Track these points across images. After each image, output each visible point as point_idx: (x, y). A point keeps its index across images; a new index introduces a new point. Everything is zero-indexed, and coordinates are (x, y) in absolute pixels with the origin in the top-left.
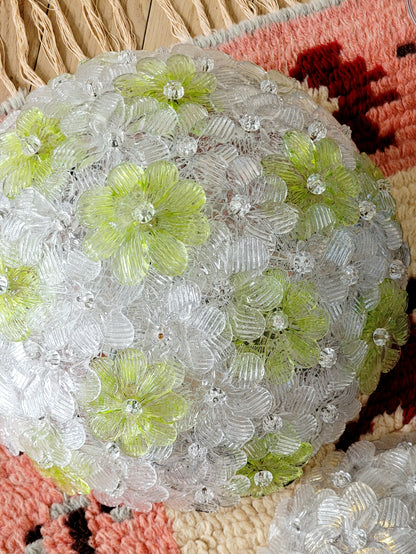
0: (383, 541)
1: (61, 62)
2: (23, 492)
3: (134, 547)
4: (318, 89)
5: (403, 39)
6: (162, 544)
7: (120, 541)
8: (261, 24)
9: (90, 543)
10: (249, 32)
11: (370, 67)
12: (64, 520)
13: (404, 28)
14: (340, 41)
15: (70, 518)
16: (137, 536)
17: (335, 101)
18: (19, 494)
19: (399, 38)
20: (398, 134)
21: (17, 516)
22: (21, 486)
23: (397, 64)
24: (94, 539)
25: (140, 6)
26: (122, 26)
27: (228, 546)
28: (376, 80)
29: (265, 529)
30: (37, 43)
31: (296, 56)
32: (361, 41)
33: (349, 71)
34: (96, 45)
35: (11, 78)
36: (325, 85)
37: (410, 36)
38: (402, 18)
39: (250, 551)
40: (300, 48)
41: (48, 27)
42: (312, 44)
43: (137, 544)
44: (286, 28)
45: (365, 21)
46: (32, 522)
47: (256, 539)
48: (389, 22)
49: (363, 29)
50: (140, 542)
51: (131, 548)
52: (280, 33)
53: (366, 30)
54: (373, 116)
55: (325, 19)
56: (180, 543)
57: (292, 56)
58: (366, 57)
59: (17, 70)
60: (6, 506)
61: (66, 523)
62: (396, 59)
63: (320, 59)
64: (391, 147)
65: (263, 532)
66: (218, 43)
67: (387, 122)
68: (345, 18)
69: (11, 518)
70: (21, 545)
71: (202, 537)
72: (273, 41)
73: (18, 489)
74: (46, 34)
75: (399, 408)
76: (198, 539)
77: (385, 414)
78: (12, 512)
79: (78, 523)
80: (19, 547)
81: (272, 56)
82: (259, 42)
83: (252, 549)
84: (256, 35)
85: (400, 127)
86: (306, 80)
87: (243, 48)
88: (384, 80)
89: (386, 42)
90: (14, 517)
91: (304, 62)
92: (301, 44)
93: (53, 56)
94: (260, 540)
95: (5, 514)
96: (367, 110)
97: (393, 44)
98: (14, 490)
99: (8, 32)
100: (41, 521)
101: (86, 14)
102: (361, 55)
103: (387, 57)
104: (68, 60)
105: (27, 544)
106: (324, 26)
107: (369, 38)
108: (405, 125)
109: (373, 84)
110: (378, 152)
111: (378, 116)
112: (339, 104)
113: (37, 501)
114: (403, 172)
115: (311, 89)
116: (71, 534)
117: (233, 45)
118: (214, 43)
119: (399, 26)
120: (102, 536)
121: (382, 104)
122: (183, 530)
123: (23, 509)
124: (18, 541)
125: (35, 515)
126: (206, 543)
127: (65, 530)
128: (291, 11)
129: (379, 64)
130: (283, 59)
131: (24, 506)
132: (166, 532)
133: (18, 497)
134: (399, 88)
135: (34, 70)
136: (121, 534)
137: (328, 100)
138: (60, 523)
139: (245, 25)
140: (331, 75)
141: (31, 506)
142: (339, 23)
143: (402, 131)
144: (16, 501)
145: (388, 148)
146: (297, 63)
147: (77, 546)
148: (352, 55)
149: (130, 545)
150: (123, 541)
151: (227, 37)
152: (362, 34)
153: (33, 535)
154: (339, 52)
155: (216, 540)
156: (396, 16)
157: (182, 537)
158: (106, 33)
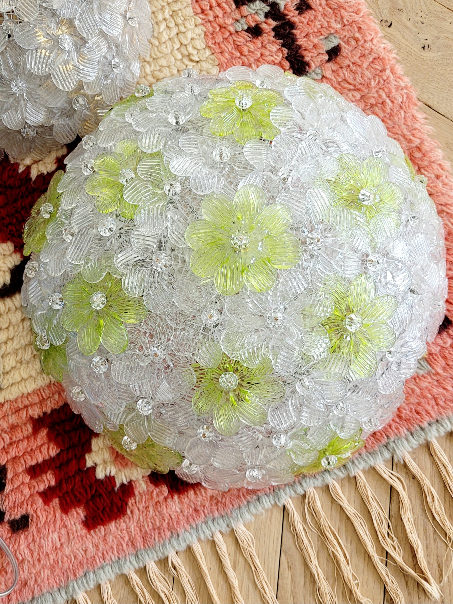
0: (46, 39)
1: (365, 498)
2: (346, 85)
3: (249, 51)
4: (106, 476)
5: (22, 537)
6: (227, 55)
7: (262, 55)
8: (164, 545)
9: (286, 51)
10: (175, 536)
11: (56, 502)
12: (309, 67)
13: (22, 547)
14: (84, 531)
15: (305, 68)
16: (248, 59)
17: (89, 464)
18: (350, 84)
19: (26, 538)
20: (30, 430)
21: (349, 66)
22: (350, 90)
23: (29, 507)
24: (283, 55)
25: (289, 567)
26: (306, 541)
27: (173, 59)
28: (50, 488)
29: (144, 75)
30: (393, 520)
31: (129, 512)
32: (63, 531)
33: (76, 497)
34: (331, 520)
35: (414, 477)
36: (99, 480)
37: (16, 540)
38: (23, 560)
39: (155, 57)
40: (124, 521)
41: (384, 538)
42: (112, 526)
43: (247, 53)
44: (139, 543)
45: (60, 554)
46: (336, 63)
47: (150, 66)
48: (36, 554)
49: (61, 545)
50: (245, 56)
51: (252, 50)
52: (145, 537)
53: (58, 545)
54: (53, 448)
55: (100, 555)
56: (212, 57)
57: (132, 512)
58: (58, 513)
59: (409, 488)
60: (359, 73)
61: (308, 64)
62: (31, 511)
63: (104, 509)
64: (36, 417)
65: (145, 72)
66: (206, 523)
67: (39, 442)
68: (80, 557)
69: (354, 63)
70: (343, 44)
71: (194, 64)
72: (151, 527)
73: (352, 87)
74: (385, 530)
75: (34, 179)
76: (198, 62)
77: (45, 173)
78: (354, 68)
79: (298, 65)
80: (344, 42)
81: (151, 509)
82: (165, 525)
83: (154, 59)
84: (168, 534)
85: (28, 438)
86: (118, 485)
87: (181, 517)
88: (42, 488)
89: (39, 530)
90: (351, 65)
91: (120, 505)
92: (123, 526)
93: (374, 504)
94: (148, 66)
95: (359, 66)
96: (58, 455)
97: (32, 528)
98: (355, 86)
99: (425, 530)
100: (329, 65)
101: (345, 556)
102: (64, 516)
103: (39, 513)
104: (358, 501)
105: (338, 46)
106: (101, 546)
107: (56, 536)
108: (22, 441)
109: (53, 483)
110: (49, 412)
111: (48, 449)
112: (85, 460)
113: (335, 79)
114: (25, 392)
115: (112, 474)
116: (303, 57)
117: (191, 520)
118: (210, 523)
119: (27, 551)
120: (276, 57)
121: (44, 461)
122: (210, 67)
123: (345, 72)
124: (347, 46)
125: (335, 68)
126: (191, 60)
127: (307, 59)
128: (134, 562)
129: (46, 507)
130: (141, 507)
131: (344, 74)
132: (225, 65)
133: (351, 81)
134: (27, 479)
135: (391, 486)
136: (260, 59)
137: (96, 465)
138: (312, 64)
139: (179, 544)
140: (93, 492)
141: (339, 75)
142: (85, 551)
143: (26, 433)
144: (351, 77)
145: (39, 416)
146: (127, 504)
147: (296, 48)
148: (73, 515)
149: (252, 52)
150: (259, 55)
151: (197, 531)
152: (63, 540)
153: (334, 53)
154: (86, 517)
155: (183, 63)
156: (29, 562)
157: (211, 62)
158: (322, 533)
